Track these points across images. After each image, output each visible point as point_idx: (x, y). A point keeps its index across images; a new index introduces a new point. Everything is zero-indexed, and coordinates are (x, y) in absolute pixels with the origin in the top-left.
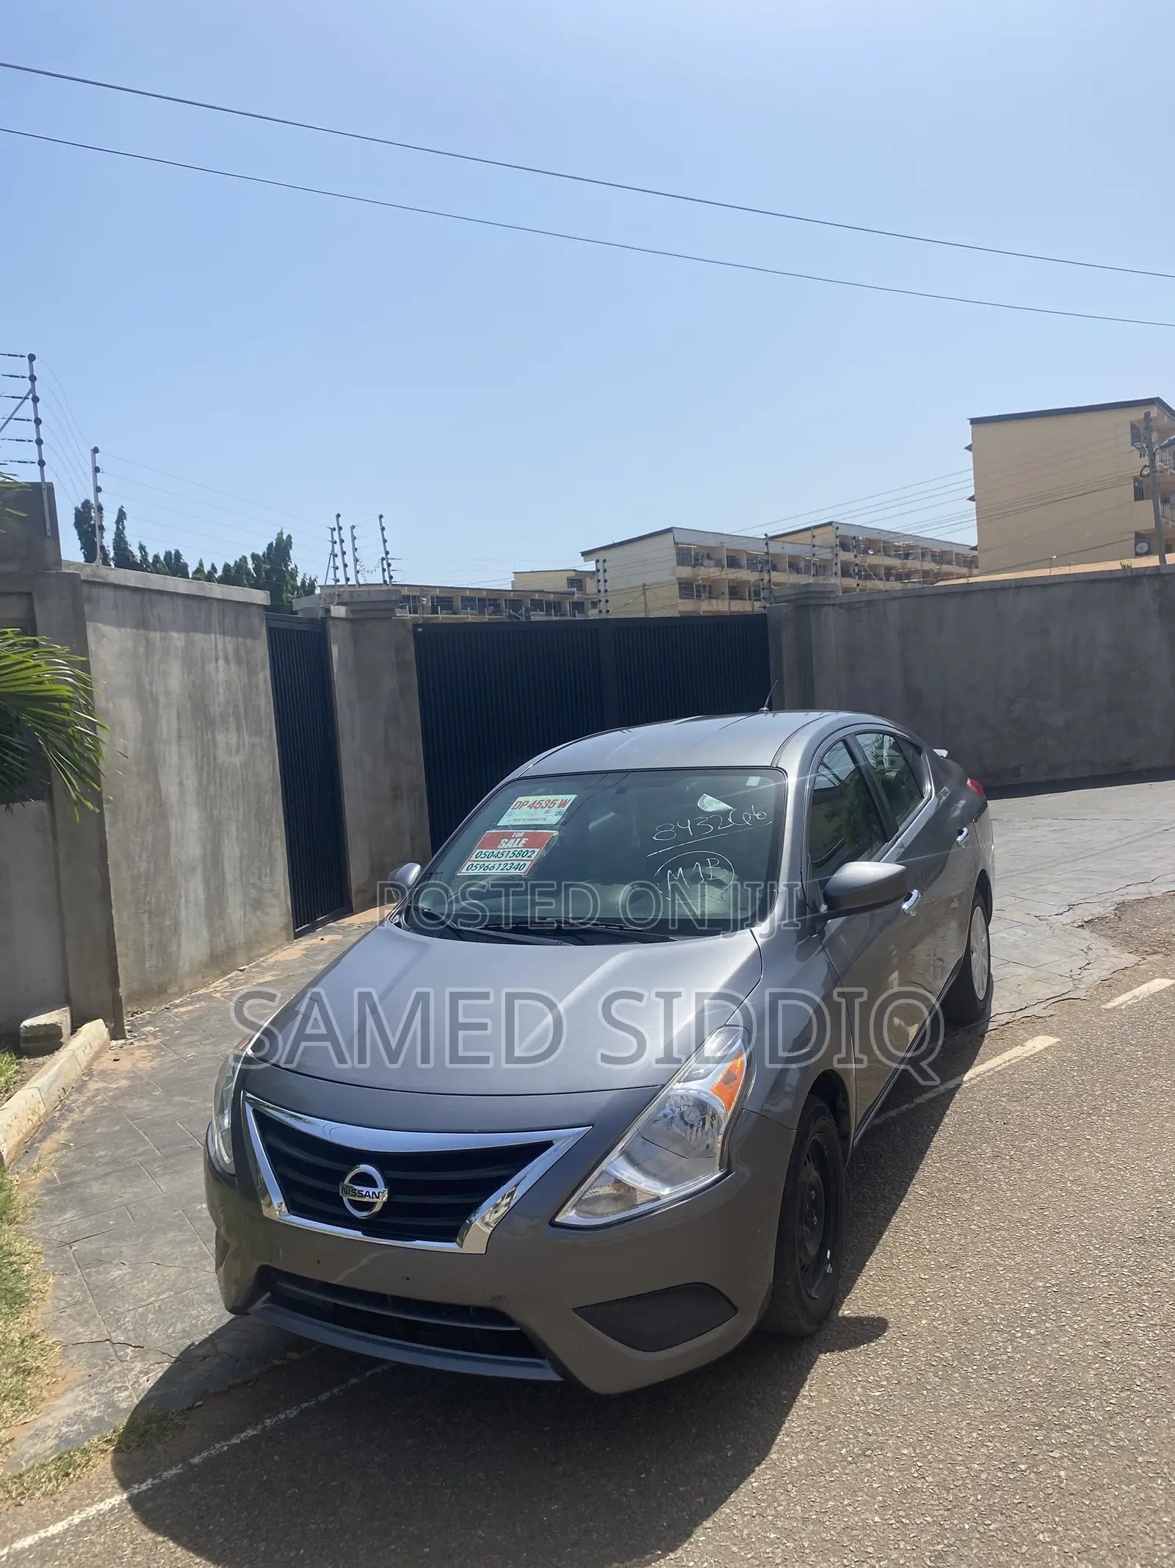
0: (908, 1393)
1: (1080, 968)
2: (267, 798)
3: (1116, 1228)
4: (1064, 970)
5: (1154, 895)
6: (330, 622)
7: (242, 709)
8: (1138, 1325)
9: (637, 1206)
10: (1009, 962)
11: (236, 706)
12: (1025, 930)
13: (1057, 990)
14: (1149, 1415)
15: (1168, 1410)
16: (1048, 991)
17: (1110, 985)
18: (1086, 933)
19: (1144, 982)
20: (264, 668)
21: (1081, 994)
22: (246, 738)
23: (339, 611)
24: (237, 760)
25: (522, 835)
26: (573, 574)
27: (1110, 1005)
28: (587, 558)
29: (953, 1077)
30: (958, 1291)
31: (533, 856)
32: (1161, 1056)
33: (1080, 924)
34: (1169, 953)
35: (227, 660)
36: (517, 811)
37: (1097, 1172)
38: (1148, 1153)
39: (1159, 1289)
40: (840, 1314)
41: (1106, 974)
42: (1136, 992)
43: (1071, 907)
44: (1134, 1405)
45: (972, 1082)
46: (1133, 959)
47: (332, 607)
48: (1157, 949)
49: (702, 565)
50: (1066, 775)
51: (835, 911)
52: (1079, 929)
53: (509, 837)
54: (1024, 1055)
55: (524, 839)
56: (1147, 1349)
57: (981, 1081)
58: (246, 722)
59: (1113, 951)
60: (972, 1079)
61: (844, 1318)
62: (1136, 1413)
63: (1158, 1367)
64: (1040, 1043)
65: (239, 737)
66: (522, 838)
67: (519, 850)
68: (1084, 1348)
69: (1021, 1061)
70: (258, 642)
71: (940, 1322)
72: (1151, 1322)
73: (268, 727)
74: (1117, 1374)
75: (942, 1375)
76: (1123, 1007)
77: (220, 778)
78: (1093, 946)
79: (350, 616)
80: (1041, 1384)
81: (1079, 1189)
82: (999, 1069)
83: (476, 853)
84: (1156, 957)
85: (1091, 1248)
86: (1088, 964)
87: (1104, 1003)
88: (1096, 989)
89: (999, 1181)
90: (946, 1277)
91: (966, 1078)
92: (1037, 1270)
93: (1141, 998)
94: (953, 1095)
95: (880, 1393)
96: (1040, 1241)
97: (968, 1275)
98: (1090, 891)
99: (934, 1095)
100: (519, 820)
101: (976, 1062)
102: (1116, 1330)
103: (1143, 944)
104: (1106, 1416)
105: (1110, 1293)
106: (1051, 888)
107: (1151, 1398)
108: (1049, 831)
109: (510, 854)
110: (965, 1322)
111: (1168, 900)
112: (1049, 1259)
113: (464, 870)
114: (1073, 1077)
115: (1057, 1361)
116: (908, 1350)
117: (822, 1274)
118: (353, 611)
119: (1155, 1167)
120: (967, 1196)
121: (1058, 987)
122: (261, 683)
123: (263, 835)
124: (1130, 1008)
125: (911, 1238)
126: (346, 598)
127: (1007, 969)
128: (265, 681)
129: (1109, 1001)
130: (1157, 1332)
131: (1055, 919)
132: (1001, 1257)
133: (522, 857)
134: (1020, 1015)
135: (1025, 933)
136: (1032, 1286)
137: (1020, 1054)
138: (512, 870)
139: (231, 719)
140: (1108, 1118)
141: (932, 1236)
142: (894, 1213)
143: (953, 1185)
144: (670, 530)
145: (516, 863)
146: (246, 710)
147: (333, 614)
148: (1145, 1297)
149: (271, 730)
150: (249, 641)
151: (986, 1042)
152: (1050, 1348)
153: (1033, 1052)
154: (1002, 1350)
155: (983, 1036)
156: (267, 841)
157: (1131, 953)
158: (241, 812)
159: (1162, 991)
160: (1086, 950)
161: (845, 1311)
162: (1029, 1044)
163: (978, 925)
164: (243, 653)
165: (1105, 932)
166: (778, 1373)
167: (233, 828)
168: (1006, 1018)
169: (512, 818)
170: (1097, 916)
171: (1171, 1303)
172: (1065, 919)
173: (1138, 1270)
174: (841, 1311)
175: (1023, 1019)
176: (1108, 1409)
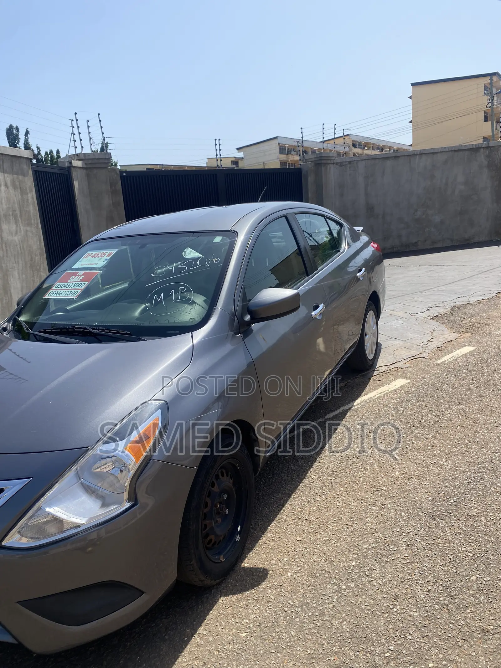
0: (263, 634)
1: (428, 341)
2: (37, 258)
3: (418, 505)
4: (419, 342)
5: (471, 303)
6: (73, 169)
7: (18, 212)
8: (419, 581)
9: (64, 532)
10: (392, 338)
11: (14, 211)
12: (403, 321)
13: (413, 353)
14: (412, 661)
15: (427, 657)
16: (409, 354)
17: (442, 350)
18: (434, 322)
19: (459, 349)
20: (31, 191)
21: (425, 355)
22: (22, 228)
23: (77, 163)
24: (16, 238)
25: (82, 274)
26: (234, 159)
27: (439, 361)
28: (239, 150)
29: (349, 403)
30: (316, 550)
31: (83, 287)
32: (461, 391)
33: (432, 317)
34: (475, 332)
35: (6, 185)
36: (85, 259)
37: (414, 465)
38: (445, 453)
39: (436, 553)
40: (242, 566)
41: (440, 344)
42: (454, 354)
43: (428, 309)
44: (405, 651)
45: (358, 406)
46: (457, 335)
47: (73, 161)
48: (468, 330)
49: (291, 154)
50: (439, 245)
51: (256, 319)
52: (431, 320)
53: (75, 275)
54: (389, 390)
55: (82, 276)
56: (421, 602)
57: (363, 406)
58: (21, 219)
59: (446, 332)
60: (358, 404)
61: (244, 568)
62: (405, 659)
63: (425, 618)
64: (400, 382)
65: (17, 226)
66: (81, 275)
67: (77, 283)
68: (382, 600)
69: (388, 393)
70: (26, 178)
71: (298, 575)
72: (427, 580)
73: (36, 222)
74: (398, 623)
75: (289, 619)
76: (446, 362)
77: (6, 247)
78: (436, 329)
79: (85, 166)
80: (348, 630)
81: (402, 477)
82: (374, 398)
83: (56, 285)
84: (467, 335)
85: (401, 520)
86: (432, 339)
87: (437, 360)
88: (435, 351)
89: (358, 470)
90: (311, 539)
91: (356, 403)
92: (366, 536)
93: (456, 357)
94: (346, 414)
95: (246, 634)
96: (372, 514)
97: (325, 539)
98: (439, 300)
99: (336, 413)
100: (84, 264)
101: (363, 394)
102: (404, 585)
103: (462, 327)
104: (385, 662)
105: (406, 555)
106: (420, 299)
107: (417, 646)
108: (426, 271)
109: (73, 286)
110: (313, 576)
111: (478, 305)
112: (374, 528)
113: (47, 295)
114: (413, 403)
115: (363, 610)
116: (273, 598)
117: (233, 542)
118: (86, 164)
119: (447, 463)
120: (338, 480)
121: (415, 351)
122: (30, 200)
123: (36, 277)
124: (450, 363)
125: (299, 510)
126: (82, 157)
127: (390, 342)
128: (33, 198)
129: (439, 359)
130: (430, 588)
131: (420, 315)
132: (347, 525)
133: (78, 287)
134: (391, 367)
135: (402, 322)
136: (360, 548)
137: (387, 389)
138: (70, 295)
139: (11, 217)
140: (426, 430)
141: (311, 509)
142: (294, 491)
143: (332, 473)
144: (276, 138)
145: (73, 291)
146: (21, 212)
147: (73, 165)
148: (426, 559)
149: (37, 224)
150: (21, 177)
151: (371, 382)
152: (360, 599)
153: (394, 389)
154: (331, 599)
155: (370, 379)
156: (38, 280)
157: (455, 332)
158: (21, 265)
159: (467, 353)
160: (432, 331)
161: (246, 564)
162: (393, 383)
163: (371, 319)
164: (17, 183)
165: (443, 322)
166: (190, 613)
167: (16, 273)
168: (383, 369)
169: (82, 263)
170: (441, 313)
171: (441, 564)
172: (424, 315)
173: (425, 537)
174: (243, 564)
175: (393, 369)
176: (387, 655)
